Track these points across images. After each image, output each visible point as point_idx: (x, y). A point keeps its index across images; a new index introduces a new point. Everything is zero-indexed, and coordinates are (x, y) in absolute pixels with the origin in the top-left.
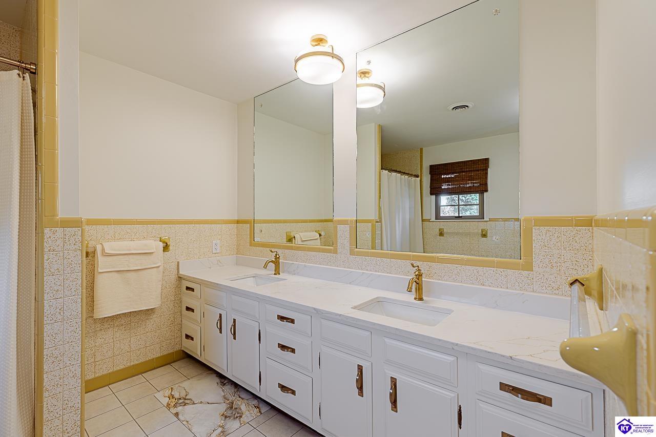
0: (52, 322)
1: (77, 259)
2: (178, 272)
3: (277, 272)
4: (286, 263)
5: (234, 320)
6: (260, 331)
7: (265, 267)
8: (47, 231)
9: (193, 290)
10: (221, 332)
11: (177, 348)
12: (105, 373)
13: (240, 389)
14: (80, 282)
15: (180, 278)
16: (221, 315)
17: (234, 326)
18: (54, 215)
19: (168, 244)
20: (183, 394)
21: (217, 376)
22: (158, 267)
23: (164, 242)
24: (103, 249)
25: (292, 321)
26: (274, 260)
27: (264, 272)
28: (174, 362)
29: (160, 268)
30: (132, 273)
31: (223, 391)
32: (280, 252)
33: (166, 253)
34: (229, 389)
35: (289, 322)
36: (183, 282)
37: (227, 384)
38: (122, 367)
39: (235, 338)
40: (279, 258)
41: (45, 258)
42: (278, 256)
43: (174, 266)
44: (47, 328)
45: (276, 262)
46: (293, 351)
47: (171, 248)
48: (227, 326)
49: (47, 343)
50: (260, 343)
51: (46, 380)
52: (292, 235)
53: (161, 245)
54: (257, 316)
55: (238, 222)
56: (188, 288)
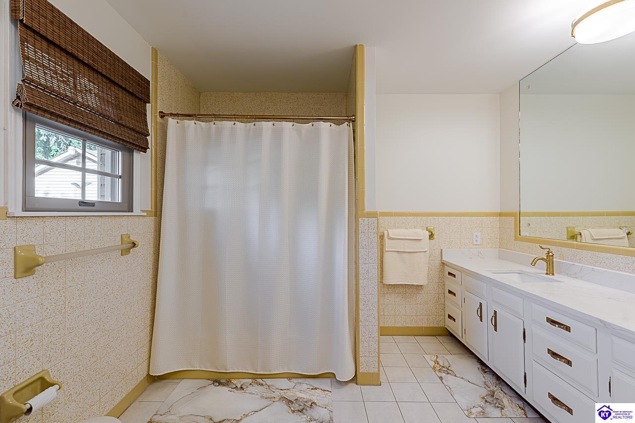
0: (363, 278)
1: (375, 240)
2: (442, 258)
3: (550, 271)
4: (563, 263)
5: (495, 312)
6: (524, 330)
7: (534, 263)
8: (360, 220)
9: (454, 276)
10: (481, 320)
11: (441, 324)
12: (390, 325)
13: (503, 383)
14: (377, 255)
15: (443, 264)
16: (481, 304)
17: (496, 317)
18: (364, 210)
19: (433, 233)
20: (446, 365)
21: (477, 362)
22: (425, 252)
23: (429, 232)
24: (388, 234)
25: (568, 329)
26: (545, 258)
27: (531, 270)
28: (439, 335)
29: (427, 252)
30: (407, 254)
31: (484, 377)
32: (554, 249)
33: (431, 241)
34: (489, 378)
35: (563, 328)
36: (446, 267)
37: (488, 373)
38: (401, 326)
39: (496, 330)
40: (552, 256)
41: (360, 237)
42: (551, 254)
43: (438, 252)
44: (361, 281)
45: (549, 260)
46: (569, 363)
47: (435, 236)
48: (487, 315)
49: (361, 292)
50: (525, 342)
51: (360, 314)
52: (577, 231)
53: (428, 234)
54: (522, 315)
55: (500, 215)
56: (449, 274)
